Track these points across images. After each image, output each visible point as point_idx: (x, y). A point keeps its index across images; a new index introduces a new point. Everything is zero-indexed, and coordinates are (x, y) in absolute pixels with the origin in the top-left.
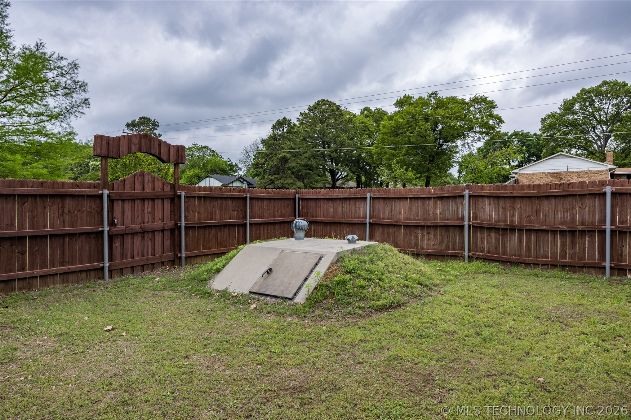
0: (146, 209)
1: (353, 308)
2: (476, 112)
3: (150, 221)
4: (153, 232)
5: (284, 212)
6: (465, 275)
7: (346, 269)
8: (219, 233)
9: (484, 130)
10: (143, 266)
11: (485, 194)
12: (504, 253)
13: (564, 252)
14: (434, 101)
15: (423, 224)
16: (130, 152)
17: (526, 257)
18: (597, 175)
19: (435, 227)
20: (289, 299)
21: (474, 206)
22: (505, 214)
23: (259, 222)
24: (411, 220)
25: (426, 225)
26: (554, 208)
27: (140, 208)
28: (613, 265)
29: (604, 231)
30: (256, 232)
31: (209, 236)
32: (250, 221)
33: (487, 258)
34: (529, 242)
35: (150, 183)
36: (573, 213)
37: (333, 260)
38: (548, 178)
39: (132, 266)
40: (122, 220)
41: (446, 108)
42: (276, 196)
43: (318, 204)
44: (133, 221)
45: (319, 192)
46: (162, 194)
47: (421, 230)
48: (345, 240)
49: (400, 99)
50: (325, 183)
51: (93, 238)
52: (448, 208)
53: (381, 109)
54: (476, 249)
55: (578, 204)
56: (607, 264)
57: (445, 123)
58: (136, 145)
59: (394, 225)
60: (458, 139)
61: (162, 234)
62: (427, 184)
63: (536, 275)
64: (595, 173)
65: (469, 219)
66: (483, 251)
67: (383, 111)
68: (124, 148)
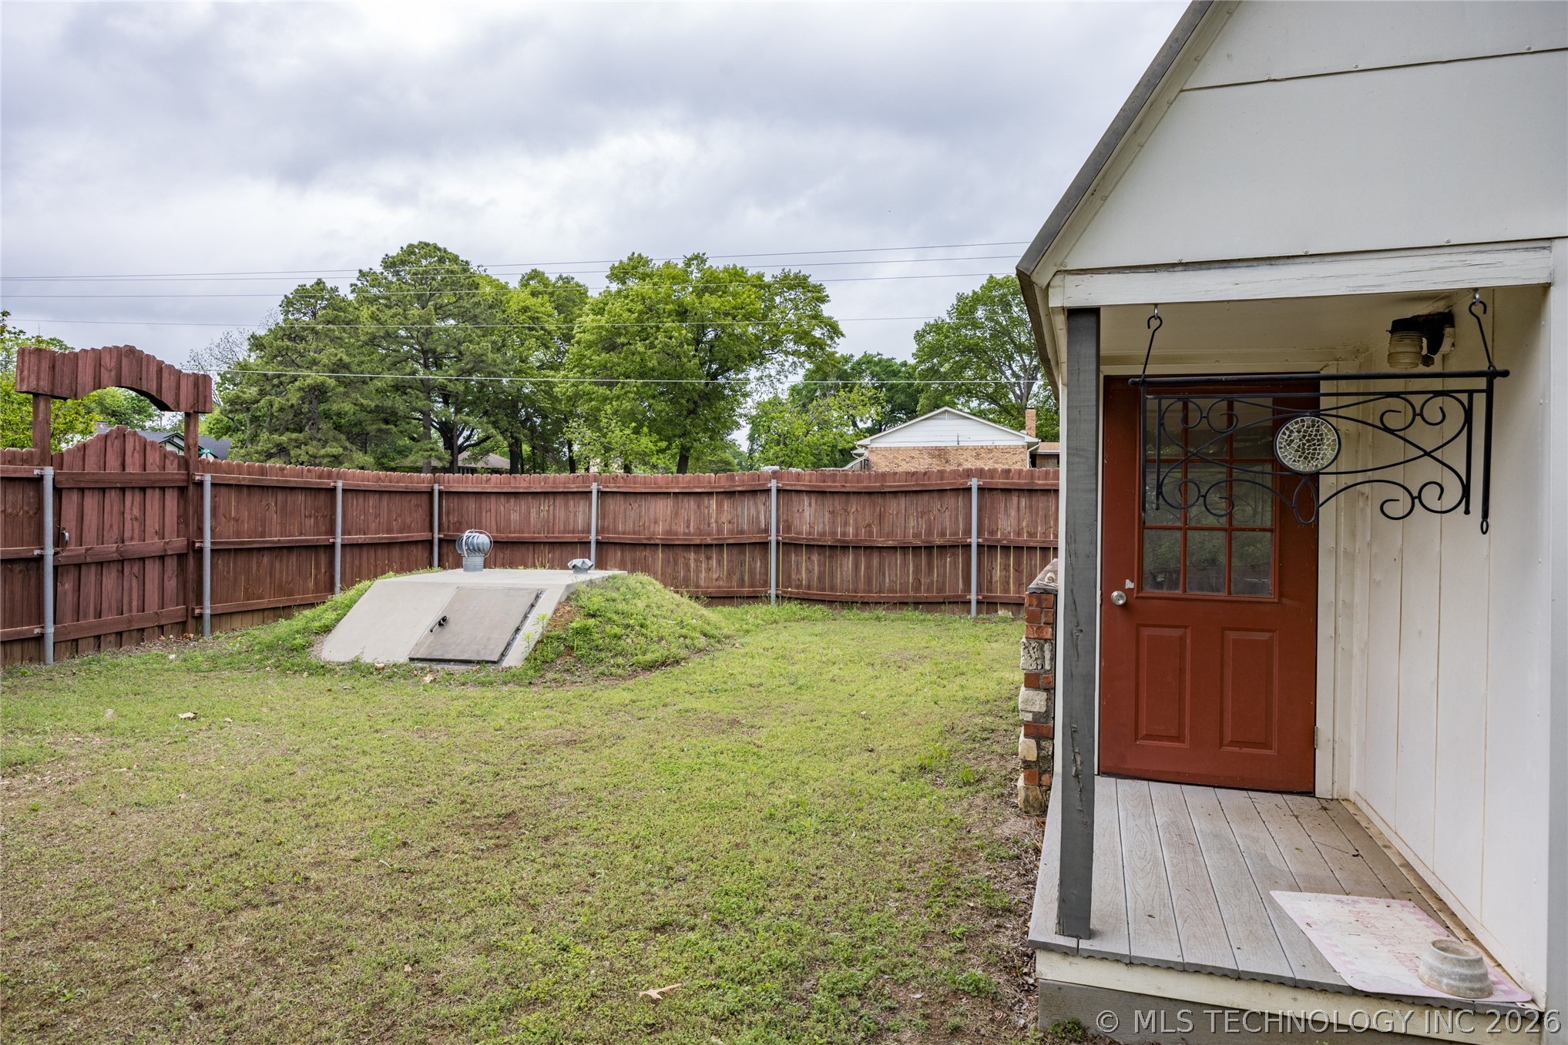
0: (127, 511)
1: (607, 667)
2: (787, 309)
3: (136, 535)
4: (143, 559)
5: (408, 521)
6: (772, 624)
7: (586, 610)
8: (277, 565)
9: (803, 348)
10: (120, 634)
11: (803, 488)
12: (832, 589)
13: (918, 581)
14: (699, 275)
15: (698, 542)
16: (97, 385)
17: (864, 592)
18: (1008, 455)
19: (721, 546)
20: (494, 662)
21: (785, 508)
22: (833, 523)
23: (360, 542)
24: (676, 534)
25: (704, 542)
26: (903, 511)
27: (116, 509)
28: (980, 597)
29: (969, 546)
30: (352, 563)
31: (258, 570)
32: (342, 539)
33: (806, 597)
34: (868, 567)
35: (136, 455)
36: (930, 519)
37: (561, 597)
38: (924, 459)
39: (96, 634)
40: (78, 533)
41: (724, 292)
42: (394, 486)
43: (484, 504)
44: (101, 537)
45: (488, 480)
46: (163, 477)
47: (695, 553)
48: (568, 568)
49: (621, 262)
50: (430, 456)
51: (20, 572)
52: (743, 513)
53: (573, 278)
54: (788, 582)
55: (936, 504)
56: (973, 597)
57: (723, 328)
58: (111, 371)
59: (645, 545)
60: (750, 366)
61: (161, 566)
62: (682, 467)
63: (878, 619)
64: (1005, 450)
65: (778, 531)
66: (799, 587)
67: (578, 285)
68: (86, 376)
